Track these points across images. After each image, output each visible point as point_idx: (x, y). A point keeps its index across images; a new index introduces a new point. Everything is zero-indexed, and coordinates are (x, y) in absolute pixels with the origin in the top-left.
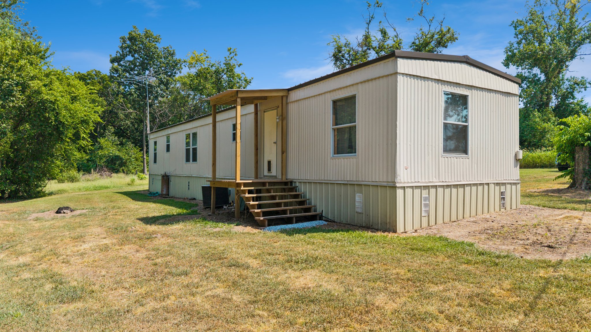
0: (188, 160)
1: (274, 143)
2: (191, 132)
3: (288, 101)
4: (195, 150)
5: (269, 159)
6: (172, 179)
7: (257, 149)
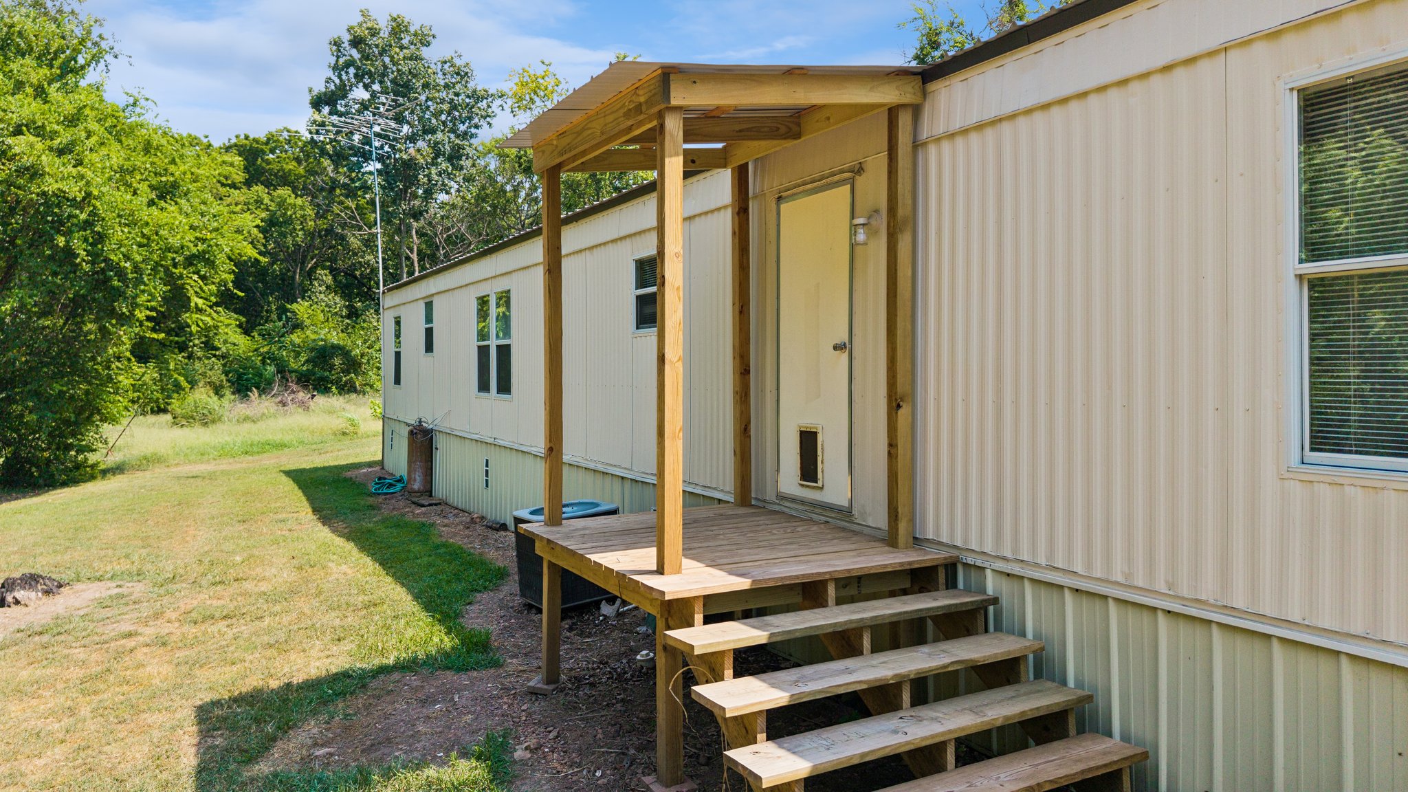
0: (484, 386)
1: (836, 348)
2: (492, 290)
3: (924, 134)
4: (504, 352)
5: (809, 421)
6: (440, 442)
7: (743, 370)
